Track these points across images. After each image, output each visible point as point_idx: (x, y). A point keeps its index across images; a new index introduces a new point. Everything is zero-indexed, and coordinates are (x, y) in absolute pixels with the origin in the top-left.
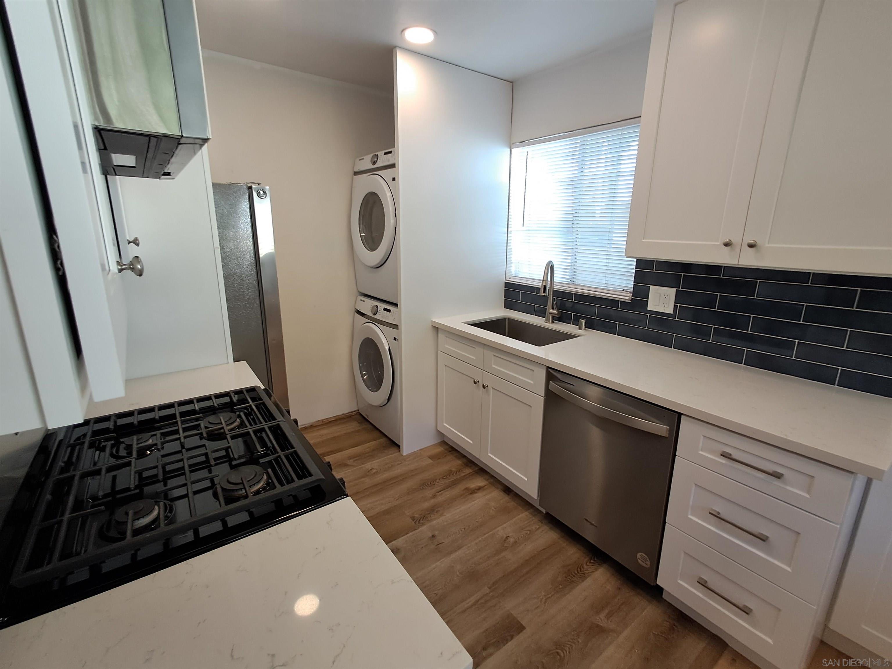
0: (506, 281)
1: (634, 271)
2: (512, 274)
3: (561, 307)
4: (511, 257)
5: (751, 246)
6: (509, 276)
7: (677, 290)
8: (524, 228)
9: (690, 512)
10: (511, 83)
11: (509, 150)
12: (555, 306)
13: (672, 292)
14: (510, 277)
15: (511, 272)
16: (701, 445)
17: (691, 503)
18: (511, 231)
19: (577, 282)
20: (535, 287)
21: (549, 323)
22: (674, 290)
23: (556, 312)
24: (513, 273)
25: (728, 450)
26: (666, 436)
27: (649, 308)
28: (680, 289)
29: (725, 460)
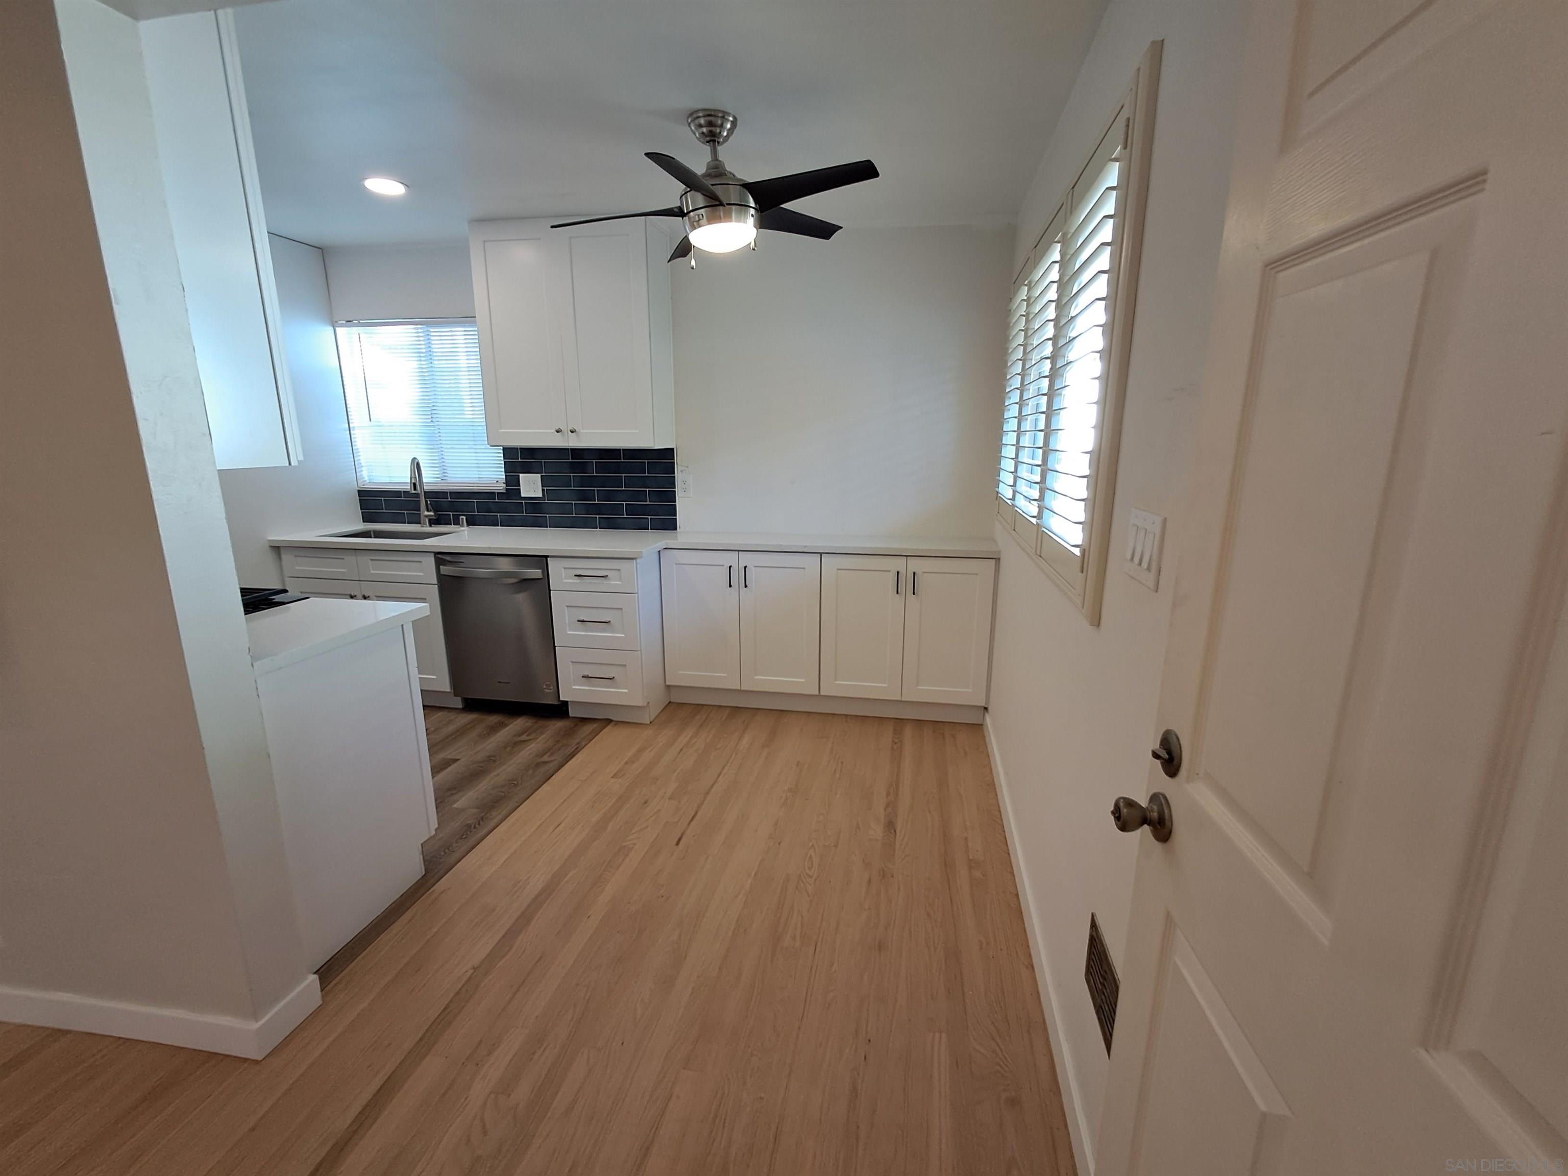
0: (359, 489)
1: (503, 462)
2: (365, 481)
3: (436, 508)
4: (360, 460)
5: (572, 432)
6: (362, 482)
7: (541, 476)
8: (372, 423)
9: (568, 629)
10: (320, 251)
11: (332, 328)
12: (429, 506)
13: (537, 477)
14: (363, 484)
15: (363, 478)
16: (563, 575)
17: (567, 622)
18: (354, 427)
19: (450, 480)
20: (401, 491)
21: (427, 527)
22: (539, 475)
23: (432, 513)
24: (366, 478)
25: (579, 573)
26: (541, 577)
27: (523, 495)
28: (544, 474)
29: (577, 580)
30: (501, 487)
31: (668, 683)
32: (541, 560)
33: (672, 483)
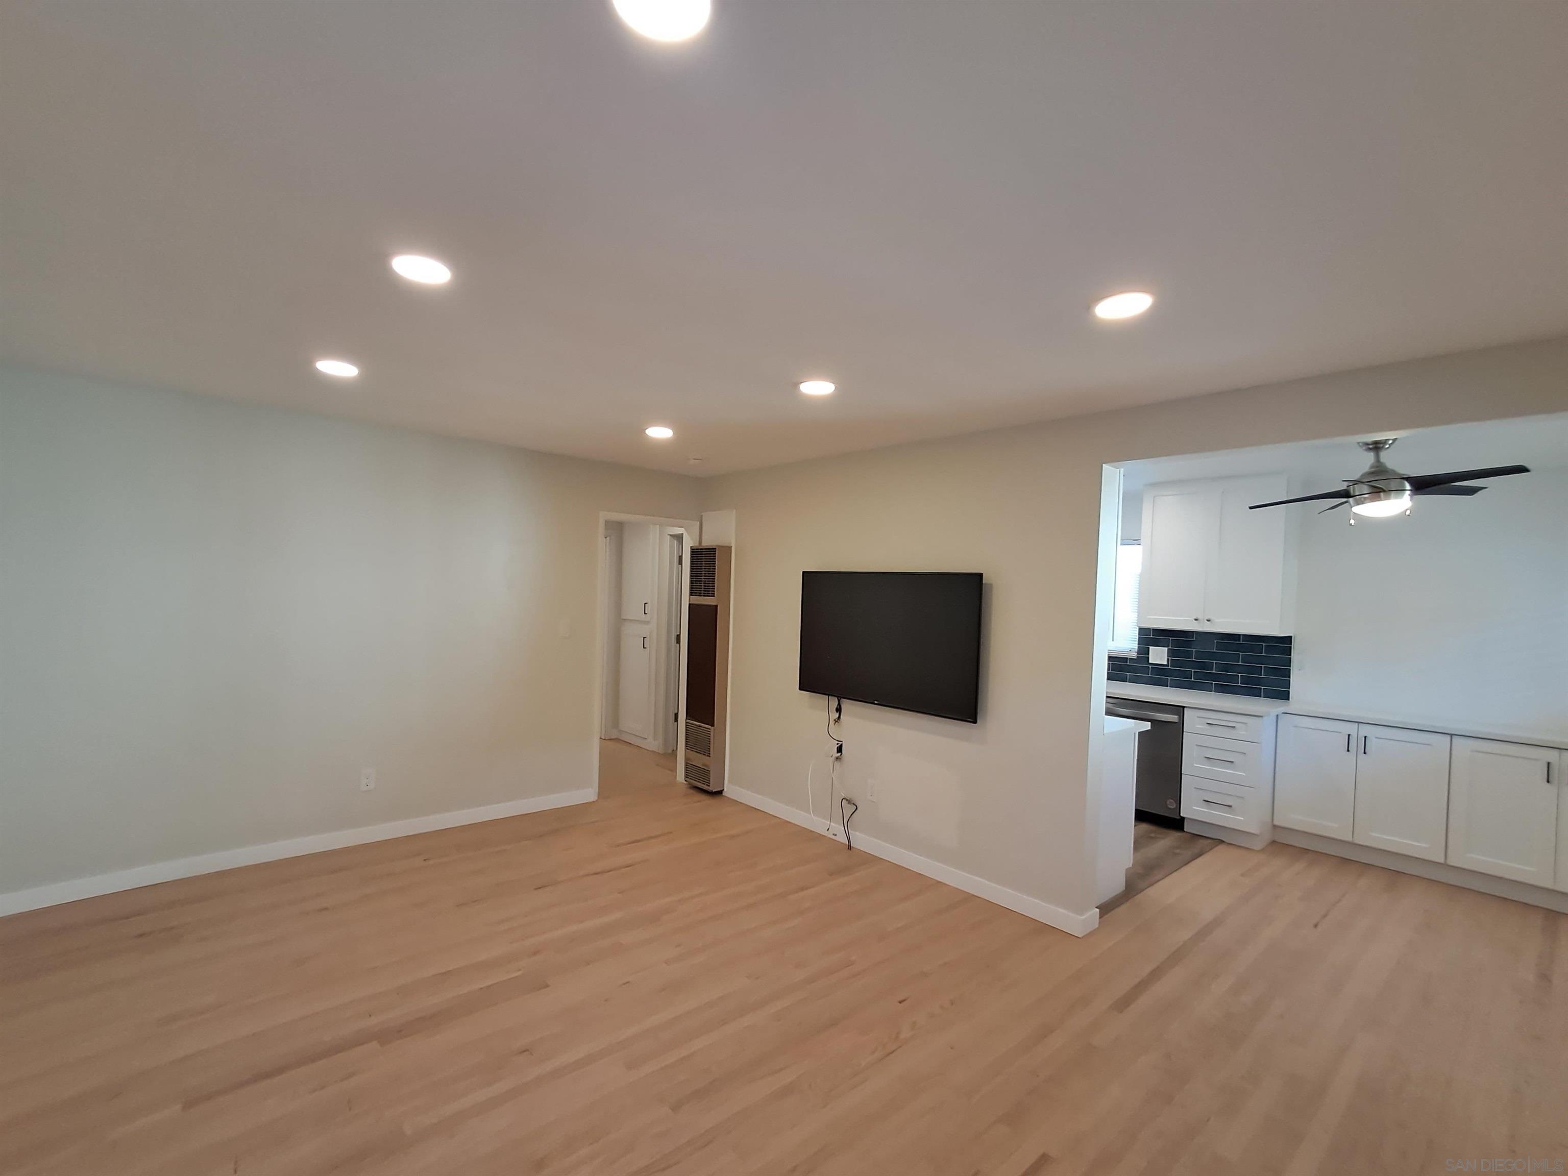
1: (1138, 636)
5: (1208, 621)
7: (1168, 649)
9: (1198, 763)
13: (1164, 650)
17: (1195, 756)
22: (1166, 649)
25: (1210, 722)
26: (1177, 721)
27: (1150, 662)
28: (1170, 648)
29: (1208, 727)
30: (1134, 655)
31: (1276, 823)
32: (1180, 710)
33: (1289, 663)
